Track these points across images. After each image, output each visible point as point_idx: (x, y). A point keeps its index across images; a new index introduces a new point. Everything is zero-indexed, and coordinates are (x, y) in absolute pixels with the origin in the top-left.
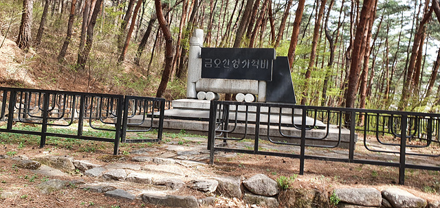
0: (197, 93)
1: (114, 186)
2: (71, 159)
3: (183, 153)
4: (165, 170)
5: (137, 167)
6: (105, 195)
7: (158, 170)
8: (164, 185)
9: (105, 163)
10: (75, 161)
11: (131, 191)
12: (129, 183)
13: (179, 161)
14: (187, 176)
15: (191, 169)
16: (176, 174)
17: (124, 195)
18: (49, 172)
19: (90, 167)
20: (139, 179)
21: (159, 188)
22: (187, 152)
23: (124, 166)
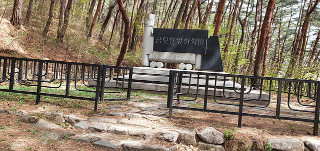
0: (150, 62)
1: (99, 137)
2: (61, 114)
3: (147, 109)
4: (136, 123)
5: (114, 120)
6: (93, 145)
7: (131, 123)
8: (138, 136)
9: (88, 117)
10: (65, 116)
11: (113, 141)
12: (110, 134)
13: (145, 116)
14: (153, 128)
15: (155, 122)
16: (145, 127)
17: (108, 145)
18: (46, 125)
19: (77, 121)
20: (118, 131)
21: (134, 138)
22: (149, 108)
23: (103, 119)
